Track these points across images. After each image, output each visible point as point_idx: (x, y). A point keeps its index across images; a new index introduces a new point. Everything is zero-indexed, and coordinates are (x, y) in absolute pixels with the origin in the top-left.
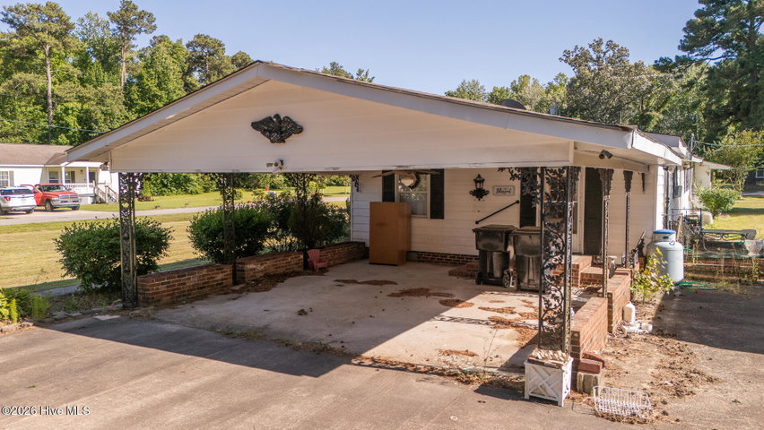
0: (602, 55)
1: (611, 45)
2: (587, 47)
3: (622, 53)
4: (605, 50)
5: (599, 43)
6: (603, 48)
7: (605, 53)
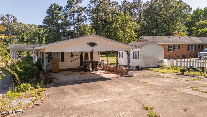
0: (10, 19)
1: (12, 16)
2: (5, 16)
3: (15, 19)
4: (10, 17)
5: (9, 15)
6: (10, 16)
7: (11, 18)
